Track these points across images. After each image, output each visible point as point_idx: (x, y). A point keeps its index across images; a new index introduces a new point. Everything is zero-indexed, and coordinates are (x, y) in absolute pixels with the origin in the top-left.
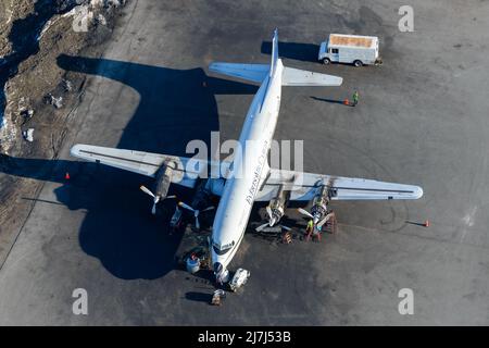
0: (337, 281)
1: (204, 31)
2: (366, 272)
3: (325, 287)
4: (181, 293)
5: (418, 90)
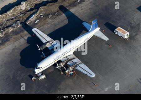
0: (63, 89)
1: (97, 13)
2: (71, 90)
3: (59, 89)
4: (29, 74)
5: (130, 51)
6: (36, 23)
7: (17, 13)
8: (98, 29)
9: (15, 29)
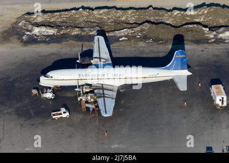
5: (206, 121)
6: (120, 39)
7: (108, 18)
8: (186, 73)
9: (83, 34)
